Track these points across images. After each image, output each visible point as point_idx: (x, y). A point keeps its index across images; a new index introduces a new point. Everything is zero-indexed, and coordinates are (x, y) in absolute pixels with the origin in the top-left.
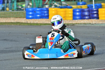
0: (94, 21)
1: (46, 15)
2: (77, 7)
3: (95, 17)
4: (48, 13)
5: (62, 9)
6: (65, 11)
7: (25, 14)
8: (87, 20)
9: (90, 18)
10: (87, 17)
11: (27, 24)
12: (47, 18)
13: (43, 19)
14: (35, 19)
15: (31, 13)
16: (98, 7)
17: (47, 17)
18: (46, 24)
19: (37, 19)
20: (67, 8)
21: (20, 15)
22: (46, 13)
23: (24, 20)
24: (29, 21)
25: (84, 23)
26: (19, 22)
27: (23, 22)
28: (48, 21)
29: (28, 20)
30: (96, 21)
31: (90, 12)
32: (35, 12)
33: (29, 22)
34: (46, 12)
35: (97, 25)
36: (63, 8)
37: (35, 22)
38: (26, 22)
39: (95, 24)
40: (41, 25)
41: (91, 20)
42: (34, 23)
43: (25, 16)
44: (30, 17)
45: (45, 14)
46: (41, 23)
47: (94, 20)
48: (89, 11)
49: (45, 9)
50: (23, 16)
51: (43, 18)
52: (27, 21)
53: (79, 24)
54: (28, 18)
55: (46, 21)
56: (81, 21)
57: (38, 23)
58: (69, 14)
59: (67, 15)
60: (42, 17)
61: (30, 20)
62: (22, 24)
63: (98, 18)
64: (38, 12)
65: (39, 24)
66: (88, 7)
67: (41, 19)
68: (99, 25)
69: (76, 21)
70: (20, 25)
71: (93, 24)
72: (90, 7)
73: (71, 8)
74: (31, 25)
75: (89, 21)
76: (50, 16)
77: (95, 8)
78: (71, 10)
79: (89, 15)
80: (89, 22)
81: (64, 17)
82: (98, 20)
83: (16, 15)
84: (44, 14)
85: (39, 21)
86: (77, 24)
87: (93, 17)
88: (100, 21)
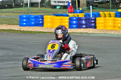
0: (90, 31)
2: (74, 15)
3: (93, 26)
4: (43, 21)
6: (62, 19)
7: (19, 21)
8: (84, 29)
9: (87, 27)
10: (84, 26)
11: (20, 32)
14: (29, 27)
15: (25, 20)
16: (96, 16)
17: (42, 25)
18: (40, 32)
19: (31, 27)
20: (63, 16)
21: (13, 22)
22: (41, 21)
23: (17, 28)
24: (23, 29)
25: (80, 33)
26: (12, 29)
27: (16, 29)
28: (43, 29)
29: (21, 27)
30: (93, 31)
31: (87, 21)
32: (29, 19)
33: (22, 30)
34: (41, 19)
35: (94, 35)
36: (59, 16)
37: (29, 30)
39: (92, 33)
40: (35, 33)
41: (88, 29)
43: (19, 23)
44: (25, 24)
45: (39, 22)
46: (35, 31)
47: (91, 29)
49: (40, 17)
50: (16, 23)
51: (37, 26)
52: (20, 29)
53: (75, 33)
54: (21, 25)
55: (41, 29)
56: (78, 30)
58: (66, 22)
61: (24, 27)
62: (15, 32)
63: (95, 27)
64: (33, 19)
65: (33, 32)
66: (85, 16)
68: (96, 34)
69: (73, 29)
70: (12, 32)
71: (90, 34)
72: (88, 15)
73: (68, 16)
74: (24, 33)
76: (45, 24)
77: (92, 17)
78: (68, 18)
79: (86, 24)
80: (85, 32)
82: (95, 29)
83: (9, 22)
85: (33, 29)
86: (73, 33)
87: (90, 26)
88: (97, 31)
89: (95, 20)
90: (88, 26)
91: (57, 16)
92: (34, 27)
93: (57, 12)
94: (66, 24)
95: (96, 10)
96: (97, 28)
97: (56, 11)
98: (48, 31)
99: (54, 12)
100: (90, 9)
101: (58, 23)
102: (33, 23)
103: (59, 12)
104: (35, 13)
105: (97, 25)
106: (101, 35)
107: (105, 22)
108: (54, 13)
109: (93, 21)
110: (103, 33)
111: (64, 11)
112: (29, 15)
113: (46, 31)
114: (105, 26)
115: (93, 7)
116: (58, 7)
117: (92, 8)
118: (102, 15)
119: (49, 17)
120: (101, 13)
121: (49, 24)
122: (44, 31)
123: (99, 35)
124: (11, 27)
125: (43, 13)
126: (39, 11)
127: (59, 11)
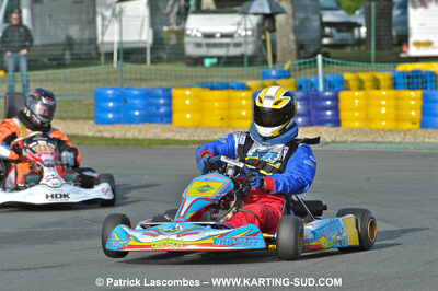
0: (325, 133)
1: (162, 110)
3: (327, 118)
4: (169, 105)
5: (216, 93)
6: (228, 99)
7: (93, 107)
9: (310, 123)
10: (300, 120)
12: (165, 120)
13: (153, 125)
14: (127, 126)
15: (111, 104)
16: (330, 86)
17: (167, 117)
18: (162, 140)
19: (133, 126)
20: (232, 88)
21: (72, 111)
22: (164, 105)
23: (87, 129)
24: (108, 131)
27: (90, 134)
28: (171, 131)
29: (101, 127)
30: (331, 133)
31: (311, 102)
32: (125, 100)
33: (107, 135)
34: (162, 101)
35: (340, 146)
36: (217, 89)
37: (129, 135)
38: (99, 135)
39: (333, 142)
40: (153, 146)
41: (315, 127)
42: (126, 140)
43: (92, 114)
44: (111, 116)
45: (158, 109)
46: (148, 137)
47: (325, 128)
48: (305, 99)
49: (160, 92)
50: (84, 115)
51: (151, 122)
52: (100, 131)
54: (101, 121)
55: (163, 131)
57: (141, 137)
58: (241, 108)
59: (234, 112)
60: (149, 118)
61: (109, 127)
63: (336, 122)
64: (137, 101)
65: (143, 140)
66: (300, 87)
67: (147, 125)
73: (244, 88)
74: (117, 145)
75: (307, 132)
76: (176, 116)
77: (325, 90)
78: (244, 94)
81: (222, 119)
82: (336, 128)
84: (154, 108)
85: (140, 132)
87: (322, 118)
88: (346, 133)
89: (336, 99)
90: (314, 119)
91: (212, 88)
92: (141, 126)
93: (207, 77)
94: (244, 113)
95: (335, 66)
96: (344, 123)
97: (204, 74)
98: (192, 138)
99: (196, 77)
100: (316, 66)
101: (216, 112)
102: (137, 113)
103: (212, 76)
104: (136, 79)
105: (343, 115)
106: (363, 147)
107: (368, 106)
108: (200, 80)
109: (329, 103)
110: (366, 139)
111: (230, 74)
112: (125, 86)
113: (185, 137)
114: (367, 119)
115: (327, 59)
116: (207, 62)
117: (324, 61)
118: (353, 84)
119: (188, 92)
120: (347, 76)
121: (188, 116)
122: (178, 137)
123: (356, 147)
124: (68, 128)
125: (161, 80)
126: (151, 74)
127: (215, 74)
